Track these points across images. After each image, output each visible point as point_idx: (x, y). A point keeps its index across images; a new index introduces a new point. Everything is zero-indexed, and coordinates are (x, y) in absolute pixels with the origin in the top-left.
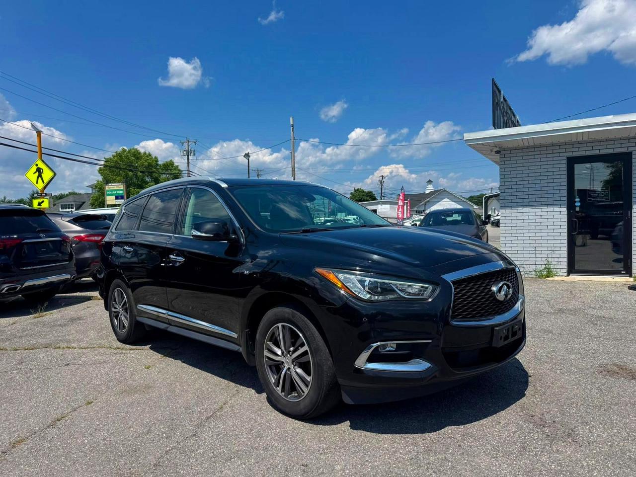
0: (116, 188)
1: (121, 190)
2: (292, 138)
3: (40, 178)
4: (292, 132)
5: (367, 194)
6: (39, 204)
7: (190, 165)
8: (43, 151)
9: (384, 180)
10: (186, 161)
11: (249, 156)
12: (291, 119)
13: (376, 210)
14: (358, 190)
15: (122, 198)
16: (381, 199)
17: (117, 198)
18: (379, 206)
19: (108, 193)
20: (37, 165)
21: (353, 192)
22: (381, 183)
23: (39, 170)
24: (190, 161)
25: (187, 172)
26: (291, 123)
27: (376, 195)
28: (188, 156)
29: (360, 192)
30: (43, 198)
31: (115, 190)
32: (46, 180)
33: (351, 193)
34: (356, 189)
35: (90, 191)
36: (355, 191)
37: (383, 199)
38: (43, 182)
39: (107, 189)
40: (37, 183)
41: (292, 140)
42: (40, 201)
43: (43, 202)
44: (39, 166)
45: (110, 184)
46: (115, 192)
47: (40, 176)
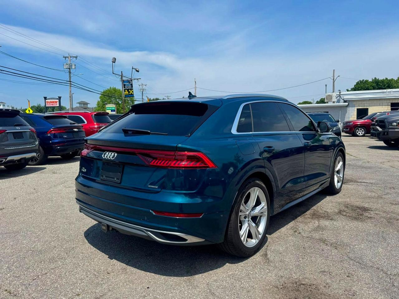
0: (111, 106)
1: (114, 107)
7: (143, 96)
10: (142, 94)
15: (114, 111)
17: (112, 111)
19: (107, 108)
24: (143, 94)
25: (142, 99)
31: (111, 107)
39: (107, 107)
46: (111, 108)
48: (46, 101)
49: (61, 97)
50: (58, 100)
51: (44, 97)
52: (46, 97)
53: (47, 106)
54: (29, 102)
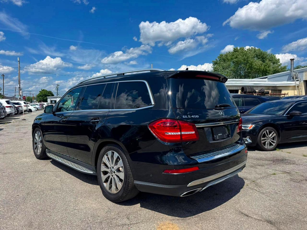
4: (19, 64)
5: (49, 92)
9: (58, 86)
11: (4, 76)
12: (19, 58)
13: (56, 100)
14: (44, 90)
16: (57, 96)
18: (58, 99)
21: (41, 90)
22: (57, 88)
29: (45, 91)
33: (40, 92)
34: (43, 89)
36: (42, 90)
37: (58, 95)
41: (19, 68)
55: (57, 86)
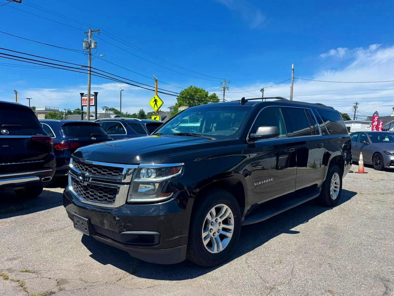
0: (184, 109)
2: (292, 78)
3: (156, 105)
4: (292, 74)
6: (155, 119)
7: (225, 96)
8: (158, 90)
9: (357, 105)
10: (223, 94)
11: (264, 91)
12: (293, 65)
13: (350, 127)
18: (353, 124)
20: (155, 98)
22: (355, 108)
23: (156, 101)
24: (225, 94)
25: (223, 100)
26: (293, 68)
27: (350, 117)
28: (224, 91)
30: (157, 115)
32: (159, 106)
35: (169, 110)
37: (355, 119)
38: (157, 107)
39: (179, 110)
40: (154, 107)
41: (292, 79)
42: (155, 117)
43: (157, 117)
44: (156, 98)
45: (181, 107)
47: (156, 103)
48: (83, 98)
49: (97, 93)
50: (93, 97)
51: (80, 93)
52: (83, 94)
53: (83, 105)
54: (16, 94)
55: (355, 105)
